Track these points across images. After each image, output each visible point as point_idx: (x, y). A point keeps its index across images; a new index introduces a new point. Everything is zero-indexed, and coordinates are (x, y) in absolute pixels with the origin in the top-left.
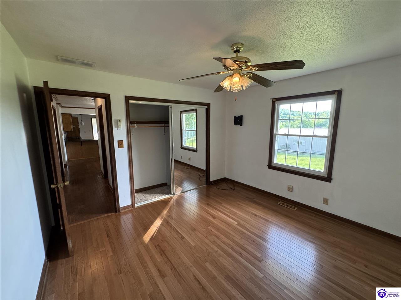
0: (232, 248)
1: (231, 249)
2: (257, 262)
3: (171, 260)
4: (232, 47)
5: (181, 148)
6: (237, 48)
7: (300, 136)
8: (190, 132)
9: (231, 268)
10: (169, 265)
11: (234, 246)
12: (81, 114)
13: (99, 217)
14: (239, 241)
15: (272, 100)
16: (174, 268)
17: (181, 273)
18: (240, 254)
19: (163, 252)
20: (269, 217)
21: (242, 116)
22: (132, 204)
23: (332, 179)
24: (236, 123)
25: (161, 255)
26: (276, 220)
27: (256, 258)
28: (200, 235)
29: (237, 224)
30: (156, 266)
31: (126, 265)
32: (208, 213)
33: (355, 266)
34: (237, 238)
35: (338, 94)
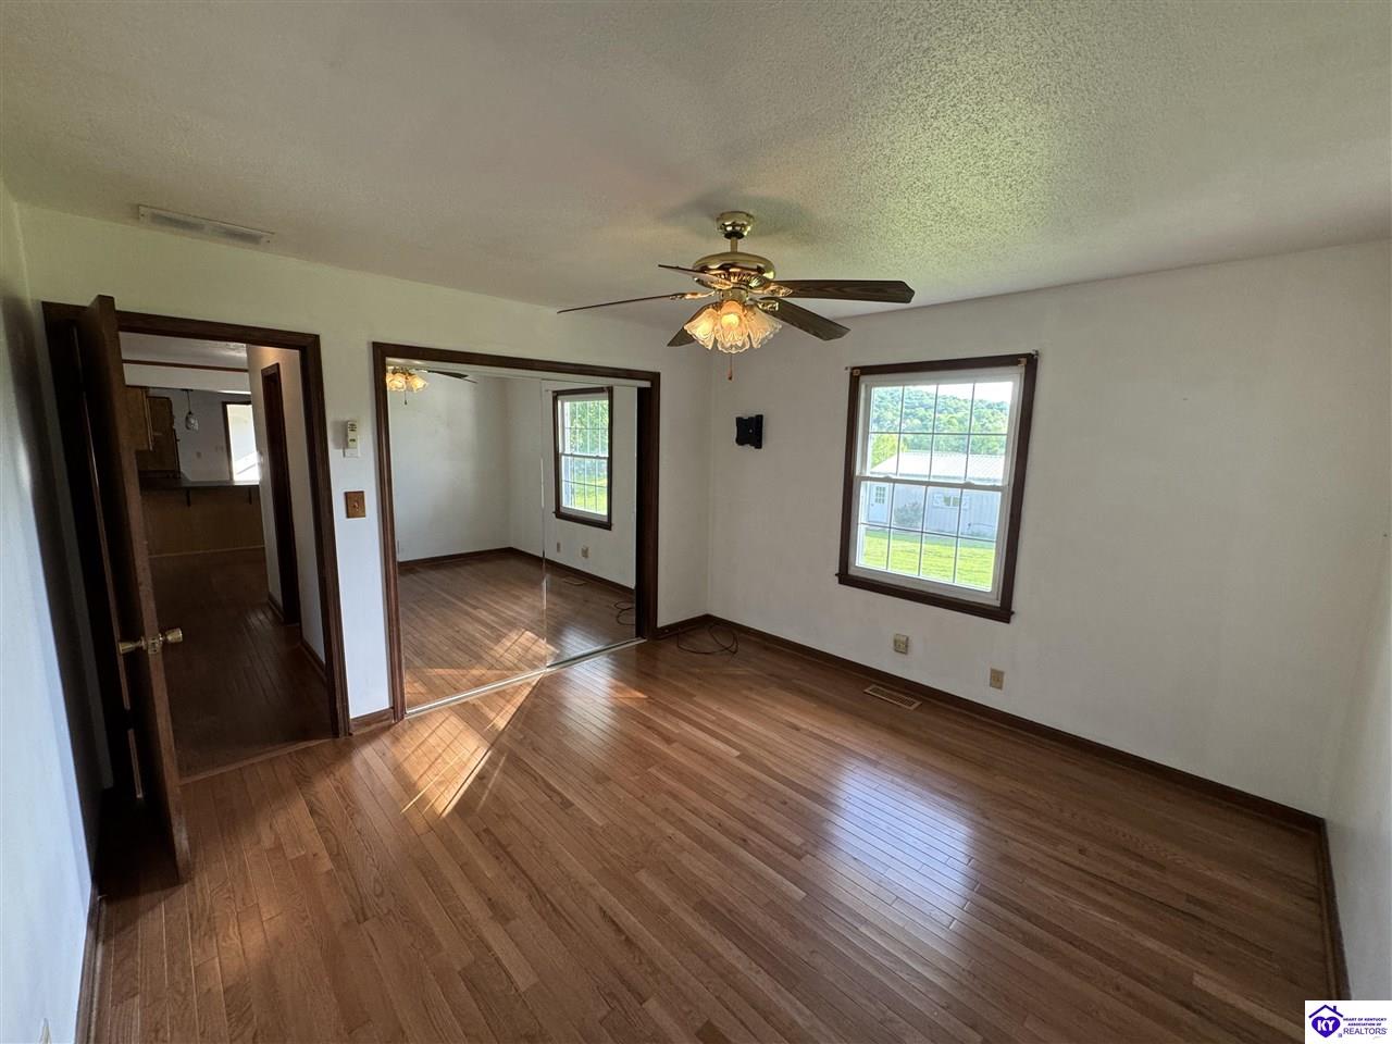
0: (720, 826)
1: (716, 828)
2: (789, 860)
3: (528, 873)
4: (721, 222)
5: (557, 517)
6: (733, 225)
7: (928, 484)
8: (588, 461)
9: (714, 882)
10: (524, 885)
11: (726, 819)
12: (187, 390)
13: (274, 755)
14: (743, 806)
15: (849, 371)
16: (537, 893)
17: (560, 905)
18: (742, 842)
19: (501, 851)
20: (835, 732)
21: (761, 416)
22: (393, 708)
23: (1013, 613)
24: (742, 439)
25: (497, 858)
26: (856, 741)
27: (788, 848)
28: (622, 794)
29: (738, 757)
30: (481, 891)
31: (382, 894)
32: (649, 728)
33: (1055, 853)
34: (736, 796)
35: (1029, 366)
